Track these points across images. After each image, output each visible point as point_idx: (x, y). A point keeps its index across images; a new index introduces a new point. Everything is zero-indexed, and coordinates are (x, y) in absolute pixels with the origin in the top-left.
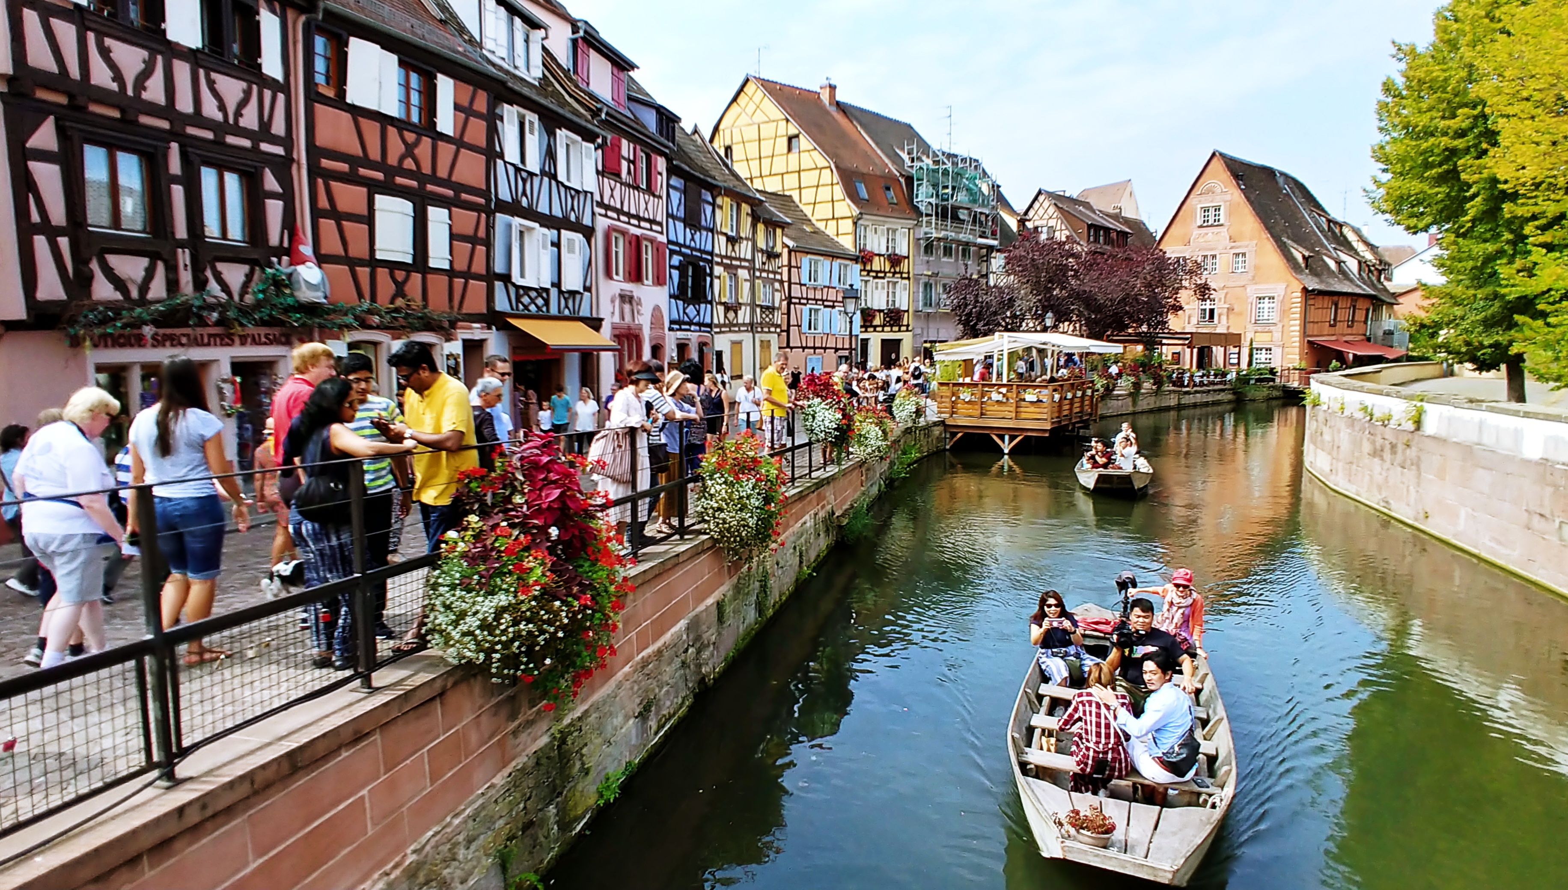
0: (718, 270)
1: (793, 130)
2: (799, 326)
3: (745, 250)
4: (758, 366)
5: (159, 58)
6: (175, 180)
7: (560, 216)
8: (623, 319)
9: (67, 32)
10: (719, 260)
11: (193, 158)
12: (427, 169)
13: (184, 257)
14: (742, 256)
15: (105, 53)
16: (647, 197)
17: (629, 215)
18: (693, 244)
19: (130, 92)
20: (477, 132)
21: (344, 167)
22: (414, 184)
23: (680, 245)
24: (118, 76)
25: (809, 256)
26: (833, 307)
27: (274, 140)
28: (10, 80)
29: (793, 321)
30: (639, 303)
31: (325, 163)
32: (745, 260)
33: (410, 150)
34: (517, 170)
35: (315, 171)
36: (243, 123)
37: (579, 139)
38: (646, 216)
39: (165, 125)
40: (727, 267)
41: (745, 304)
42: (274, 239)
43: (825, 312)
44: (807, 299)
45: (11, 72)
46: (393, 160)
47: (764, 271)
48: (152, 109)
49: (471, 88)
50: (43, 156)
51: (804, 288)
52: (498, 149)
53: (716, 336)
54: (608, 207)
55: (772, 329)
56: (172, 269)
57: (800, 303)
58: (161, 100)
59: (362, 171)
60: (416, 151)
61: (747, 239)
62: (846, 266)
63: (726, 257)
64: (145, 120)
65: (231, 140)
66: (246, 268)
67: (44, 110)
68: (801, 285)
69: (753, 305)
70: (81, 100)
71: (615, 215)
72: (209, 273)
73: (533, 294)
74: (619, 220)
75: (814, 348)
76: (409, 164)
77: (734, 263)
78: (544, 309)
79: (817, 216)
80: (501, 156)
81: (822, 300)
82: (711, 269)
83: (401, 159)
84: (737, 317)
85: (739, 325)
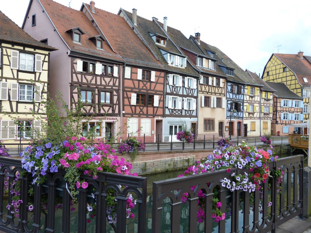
0: (245, 104)
1: (284, 66)
2: (280, 118)
3: (257, 99)
4: (262, 128)
5: (95, 77)
6: (96, 94)
7: (186, 94)
9: (79, 76)
10: (246, 102)
11: (99, 91)
12: (148, 88)
13: (97, 106)
14: (256, 100)
15: (85, 78)
16: (218, 88)
17: (211, 93)
18: (236, 98)
19: (89, 83)
20: (161, 80)
21: (130, 90)
22: (146, 91)
23: (231, 99)
24: (87, 80)
25: (284, 99)
26: (293, 113)
27: (116, 86)
28: (71, 83)
29: (278, 116)
31: (126, 89)
32: (257, 101)
33: (145, 85)
34: (172, 86)
35: (124, 91)
36: (109, 84)
37: (193, 78)
38: (218, 92)
39: (95, 86)
40: (249, 103)
41: (257, 112)
42: (115, 102)
43: (290, 115)
44: (283, 111)
45: (70, 82)
46: (141, 87)
47: (265, 104)
48: (93, 85)
49: (160, 72)
50: (75, 93)
51: (282, 108)
52: (167, 83)
53: (244, 120)
54: (204, 92)
55: (269, 119)
56: (94, 108)
57: (280, 112)
58: (95, 83)
59: (134, 90)
60: (146, 85)
61: (258, 96)
62: (298, 102)
63: (249, 101)
64: (91, 86)
65: (107, 87)
66: (109, 107)
67: (75, 87)
68: (281, 107)
69: (261, 112)
70: (81, 85)
71: (206, 93)
72: (101, 108)
73: (177, 111)
74: (207, 94)
75: (286, 124)
76: (145, 88)
77: (252, 102)
78: (181, 114)
79: (291, 88)
80: (168, 84)
81: (289, 111)
82: (243, 104)
83: (143, 87)
84: (254, 115)
85: (255, 118)
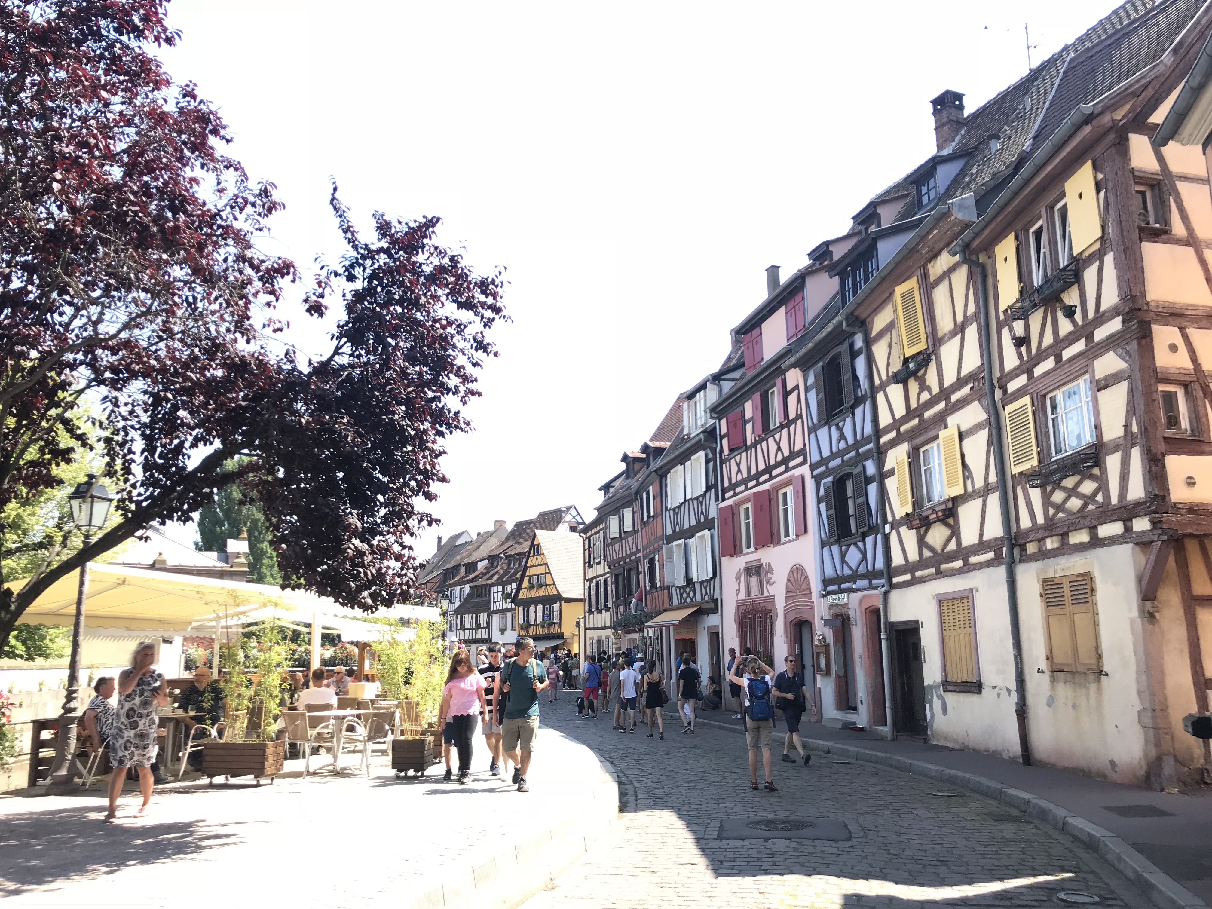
0: (890, 459)
3: (956, 359)
6: (625, 579)
7: (695, 523)
8: (749, 595)
10: (893, 436)
11: (628, 570)
17: (759, 475)
18: (842, 444)
20: (659, 504)
23: (826, 461)
30: (770, 570)
32: (960, 383)
34: (673, 510)
38: (780, 457)
40: (910, 439)
41: (984, 493)
52: (666, 505)
53: (894, 593)
55: (1113, 527)
63: (907, 417)
69: (1004, 476)
73: (688, 590)
74: (747, 488)
77: (927, 414)
78: (694, 599)
84: (955, 532)
85: (963, 553)
